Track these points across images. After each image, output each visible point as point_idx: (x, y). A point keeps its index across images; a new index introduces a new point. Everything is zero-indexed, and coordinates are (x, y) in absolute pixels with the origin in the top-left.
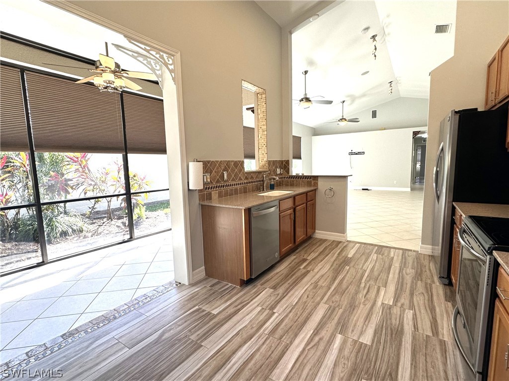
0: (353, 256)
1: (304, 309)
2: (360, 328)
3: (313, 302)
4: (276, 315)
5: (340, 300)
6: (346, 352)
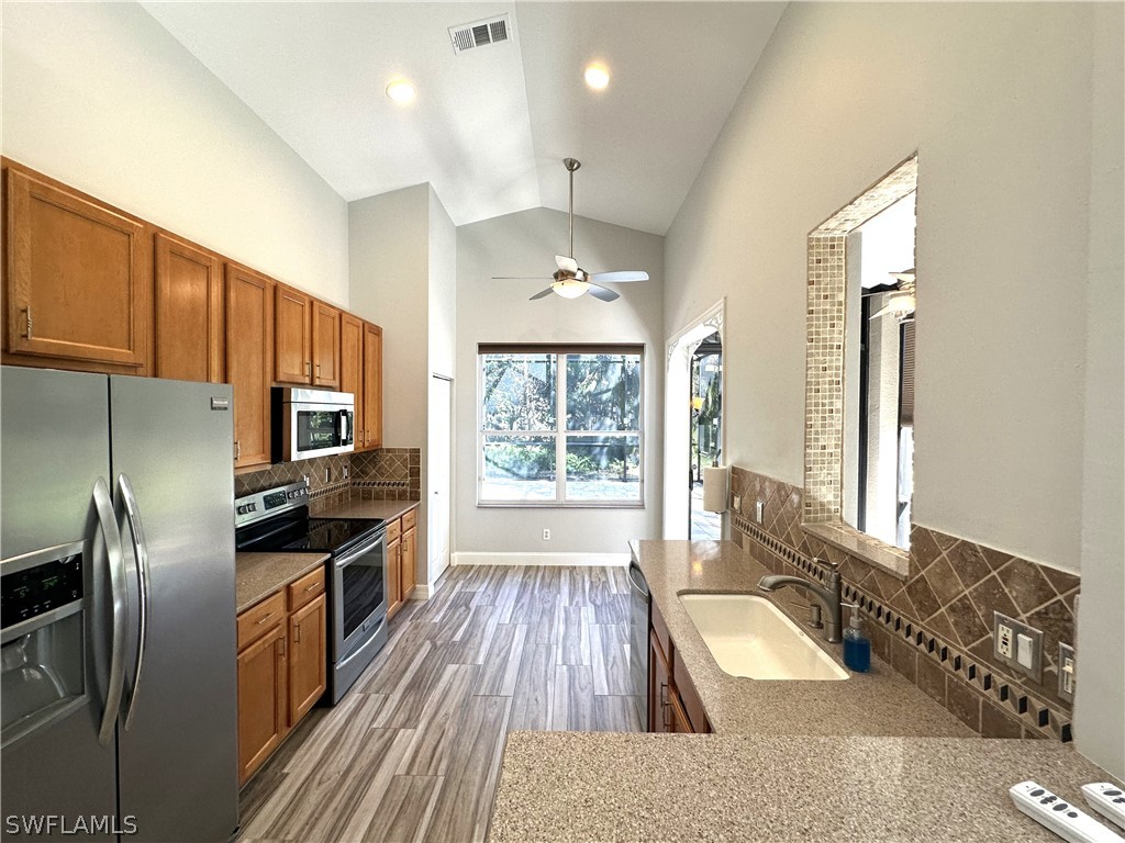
1: (531, 680)
2: (457, 677)
3: (524, 693)
4: (560, 662)
5: (485, 710)
6: (472, 653)
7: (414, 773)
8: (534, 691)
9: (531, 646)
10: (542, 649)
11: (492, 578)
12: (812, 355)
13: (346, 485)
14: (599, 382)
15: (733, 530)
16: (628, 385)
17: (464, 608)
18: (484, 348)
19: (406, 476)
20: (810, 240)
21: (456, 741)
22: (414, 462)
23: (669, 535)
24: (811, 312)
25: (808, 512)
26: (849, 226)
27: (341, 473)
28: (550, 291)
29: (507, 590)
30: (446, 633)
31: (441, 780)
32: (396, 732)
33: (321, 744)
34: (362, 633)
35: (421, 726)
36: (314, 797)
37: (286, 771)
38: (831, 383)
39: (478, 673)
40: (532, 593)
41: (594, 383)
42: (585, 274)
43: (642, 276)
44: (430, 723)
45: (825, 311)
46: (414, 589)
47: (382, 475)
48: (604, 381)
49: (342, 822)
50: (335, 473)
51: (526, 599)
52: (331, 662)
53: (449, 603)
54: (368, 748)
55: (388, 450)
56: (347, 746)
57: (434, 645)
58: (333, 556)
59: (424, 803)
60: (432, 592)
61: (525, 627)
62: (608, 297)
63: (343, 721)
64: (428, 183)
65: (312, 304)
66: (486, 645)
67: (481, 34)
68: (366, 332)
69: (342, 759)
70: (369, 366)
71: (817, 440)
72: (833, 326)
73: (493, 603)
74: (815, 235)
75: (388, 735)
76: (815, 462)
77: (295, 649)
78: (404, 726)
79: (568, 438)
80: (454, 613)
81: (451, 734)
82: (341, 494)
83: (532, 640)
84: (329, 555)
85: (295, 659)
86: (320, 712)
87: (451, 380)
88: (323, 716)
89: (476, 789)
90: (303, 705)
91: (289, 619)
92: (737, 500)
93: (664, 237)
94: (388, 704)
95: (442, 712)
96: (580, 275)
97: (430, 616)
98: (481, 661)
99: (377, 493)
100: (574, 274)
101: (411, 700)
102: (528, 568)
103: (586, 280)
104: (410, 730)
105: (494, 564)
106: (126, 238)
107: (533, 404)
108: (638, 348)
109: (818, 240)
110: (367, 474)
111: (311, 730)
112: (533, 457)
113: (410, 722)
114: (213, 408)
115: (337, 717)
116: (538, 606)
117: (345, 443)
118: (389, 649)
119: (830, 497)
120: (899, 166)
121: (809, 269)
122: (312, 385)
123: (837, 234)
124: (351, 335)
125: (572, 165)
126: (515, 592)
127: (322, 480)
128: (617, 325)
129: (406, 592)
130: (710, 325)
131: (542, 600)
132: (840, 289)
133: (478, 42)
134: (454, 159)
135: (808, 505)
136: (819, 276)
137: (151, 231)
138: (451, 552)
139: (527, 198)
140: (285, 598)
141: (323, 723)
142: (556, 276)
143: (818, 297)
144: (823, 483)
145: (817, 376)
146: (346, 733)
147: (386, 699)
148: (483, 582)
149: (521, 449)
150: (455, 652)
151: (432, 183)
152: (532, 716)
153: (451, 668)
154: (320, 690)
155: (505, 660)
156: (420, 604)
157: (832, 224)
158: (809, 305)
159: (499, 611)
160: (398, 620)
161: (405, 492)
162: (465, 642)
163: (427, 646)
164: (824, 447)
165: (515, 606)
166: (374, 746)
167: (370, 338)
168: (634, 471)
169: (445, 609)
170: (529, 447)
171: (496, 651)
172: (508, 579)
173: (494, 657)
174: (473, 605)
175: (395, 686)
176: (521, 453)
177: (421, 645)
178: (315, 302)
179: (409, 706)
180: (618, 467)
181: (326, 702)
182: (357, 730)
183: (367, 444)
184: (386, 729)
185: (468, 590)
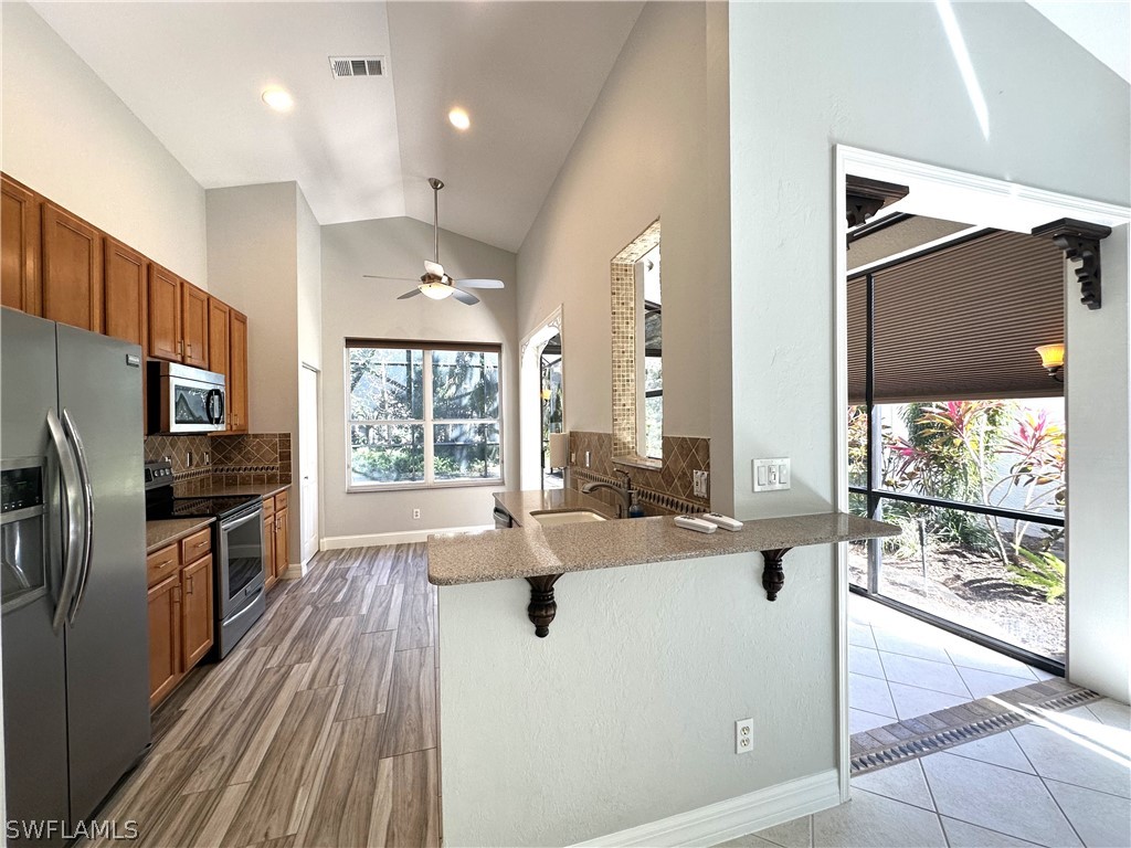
0: (376, 765)
2: (343, 625)
5: (373, 641)
6: (355, 607)
7: (315, 686)
8: (416, 623)
9: (410, 597)
10: (421, 598)
11: (365, 556)
12: (615, 342)
13: (208, 471)
14: (458, 386)
15: (572, 479)
16: (486, 390)
17: (340, 579)
18: (352, 342)
19: (275, 460)
20: (612, 264)
21: (352, 661)
22: (285, 447)
23: (524, 487)
24: (614, 313)
25: (616, 449)
26: (634, 257)
27: (202, 459)
28: (418, 292)
29: (381, 563)
30: (326, 598)
31: (341, 688)
32: (291, 667)
33: (216, 686)
34: (244, 597)
35: (315, 661)
36: (219, 719)
37: (183, 708)
38: (627, 361)
39: (363, 620)
40: (406, 561)
41: (454, 388)
42: (450, 279)
43: (498, 284)
44: (323, 658)
45: (622, 313)
46: (287, 568)
47: (249, 460)
48: (464, 386)
49: (253, 728)
50: (196, 458)
51: (401, 566)
52: (218, 620)
53: (323, 578)
54: (266, 680)
55: (255, 436)
56: (244, 683)
57: (316, 609)
58: (219, 519)
59: (329, 700)
60: (305, 571)
61: (402, 586)
62: (470, 301)
63: (235, 668)
64: (294, 183)
65: (182, 285)
66: (367, 602)
67: (359, 67)
68: (233, 318)
69: (241, 692)
70: (236, 352)
71: (620, 400)
72: (628, 323)
73: (369, 573)
74: (615, 261)
75: (283, 670)
76: (619, 415)
77: (188, 599)
78: (298, 662)
79: (435, 426)
80: (330, 585)
81: (345, 659)
82: (202, 480)
83: (410, 592)
84: (214, 519)
85: (187, 609)
86: (206, 667)
87: (317, 372)
88: (212, 669)
89: (374, 687)
90: (195, 654)
91: (181, 572)
92: (573, 455)
93: (516, 254)
94: (278, 651)
95: (333, 649)
96: (445, 279)
97: (306, 590)
98: (364, 611)
99: (243, 478)
100: (440, 279)
101: (301, 645)
102: (399, 546)
103: (450, 284)
104: (304, 664)
105: (366, 545)
106: (18, 205)
107: (391, 410)
108: (496, 347)
109: (617, 265)
110: (231, 460)
111: (201, 680)
112: (393, 459)
113: (304, 657)
114: (128, 364)
115: (228, 667)
116: (413, 570)
117: (218, 422)
118: (269, 616)
119: (629, 439)
120: (653, 223)
121: (612, 284)
122: (183, 363)
123: (628, 262)
124: (218, 322)
125: (436, 184)
126: (390, 563)
127: (184, 464)
128: (478, 326)
129: (281, 568)
130: (553, 326)
131: (416, 566)
132: (631, 299)
133: (355, 73)
134: (325, 165)
135: (615, 444)
136: (618, 289)
137: (39, 200)
138: (320, 537)
139: (393, 207)
140: (176, 551)
141: (212, 674)
142: (424, 279)
143: (618, 303)
144: (624, 429)
145: (619, 357)
146: (239, 677)
147: (275, 649)
148: (356, 560)
149: (381, 453)
150: (340, 609)
151: (300, 183)
152: (417, 638)
153: (336, 621)
154: (208, 643)
155: (388, 608)
156: (293, 582)
157: (624, 255)
158: (613, 308)
159: (376, 578)
160: (273, 595)
161: (274, 476)
162: (345, 602)
163: (309, 610)
164: (624, 405)
165: (391, 573)
166: (272, 679)
167: (236, 324)
168: (494, 470)
169: (320, 582)
170: (389, 451)
171: (377, 603)
172: (380, 555)
173: (376, 607)
174: (350, 576)
175: (283, 639)
176: (381, 457)
177: (302, 610)
178: (185, 284)
179: (299, 650)
180: (479, 466)
181: (213, 657)
182: (249, 675)
183: (234, 428)
184: (279, 667)
185: (342, 566)
